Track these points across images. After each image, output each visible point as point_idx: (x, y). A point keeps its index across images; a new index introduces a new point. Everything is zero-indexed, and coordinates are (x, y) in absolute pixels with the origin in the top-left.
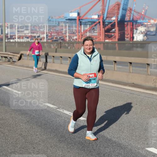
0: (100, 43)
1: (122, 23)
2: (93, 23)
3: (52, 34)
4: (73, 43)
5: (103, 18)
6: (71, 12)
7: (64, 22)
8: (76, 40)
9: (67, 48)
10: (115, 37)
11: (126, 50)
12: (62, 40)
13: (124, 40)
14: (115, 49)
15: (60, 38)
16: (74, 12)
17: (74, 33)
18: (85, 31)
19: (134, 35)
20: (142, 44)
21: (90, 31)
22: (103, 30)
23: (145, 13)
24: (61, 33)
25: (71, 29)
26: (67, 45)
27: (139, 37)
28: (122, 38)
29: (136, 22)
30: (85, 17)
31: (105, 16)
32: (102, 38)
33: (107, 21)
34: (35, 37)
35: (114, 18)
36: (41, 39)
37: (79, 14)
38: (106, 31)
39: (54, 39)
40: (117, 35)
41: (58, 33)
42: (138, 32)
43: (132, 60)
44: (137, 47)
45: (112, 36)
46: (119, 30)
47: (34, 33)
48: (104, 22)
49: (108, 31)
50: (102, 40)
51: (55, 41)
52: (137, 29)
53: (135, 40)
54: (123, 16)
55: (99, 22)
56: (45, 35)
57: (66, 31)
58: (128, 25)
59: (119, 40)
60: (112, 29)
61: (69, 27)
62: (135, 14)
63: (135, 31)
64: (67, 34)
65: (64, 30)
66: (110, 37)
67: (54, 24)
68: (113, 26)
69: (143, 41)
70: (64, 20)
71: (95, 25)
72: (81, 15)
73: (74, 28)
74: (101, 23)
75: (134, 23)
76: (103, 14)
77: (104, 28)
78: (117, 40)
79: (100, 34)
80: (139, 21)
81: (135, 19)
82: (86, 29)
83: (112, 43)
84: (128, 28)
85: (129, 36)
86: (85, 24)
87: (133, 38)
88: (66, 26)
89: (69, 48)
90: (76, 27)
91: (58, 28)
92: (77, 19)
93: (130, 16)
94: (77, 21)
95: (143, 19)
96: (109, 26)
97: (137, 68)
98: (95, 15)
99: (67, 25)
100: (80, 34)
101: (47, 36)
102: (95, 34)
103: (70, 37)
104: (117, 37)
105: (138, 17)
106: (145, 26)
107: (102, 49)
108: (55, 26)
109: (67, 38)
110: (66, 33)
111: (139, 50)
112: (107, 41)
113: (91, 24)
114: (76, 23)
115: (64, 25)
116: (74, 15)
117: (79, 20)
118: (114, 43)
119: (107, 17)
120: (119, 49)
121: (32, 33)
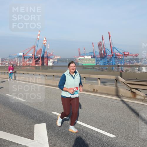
0: (33, 66)
1: (43, 58)
2: (30, 58)
3: (11, 63)
4: (21, 67)
5: (34, 56)
6: (20, 53)
7: (17, 57)
8: (22, 65)
9: (18, 69)
10: (40, 64)
11: (45, 69)
13: (44, 65)
14: (40, 69)
15: (15, 64)
16: (21, 53)
17: (21, 62)
18: (27, 61)
19: (48, 63)
20: (52, 67)
21: (28, 61)
22: (34, 61)
23: (53, 53)
24: (15, 62)
26: (18, 67)
27: (50, 64)
28: (43, 64)
29: (49, 57)
30: (26, 55)
31: (35, 55)
32: (34, 64)
33: (36, 56)
35: (39, 56)
36: (6, 65)
37: (23, 54)
38: (36, 61)
40: (41, 63)
41: (14, 62)
42: (50, 62)
43: (47, 74)
44: (50, 68)
45: (38, 63)
46: (42, 61)
48: (35, 57)
49: (37, 61)
50: (34, 65)
52: (49, 60)
53: (49, 65)
54: (43, 55)
55: (33, 57)
56: (8, 63)
57: (18, 61)
58: (45, 59)
59: (42, 65)
60: (38, 60)
61: (19, 59)
62: (49, 54)
63: (49, 61)
64: (18, 63)
66: (38, 64)
67: (12, 58)
68: (39, 59)
69: (52, 65)
70: (17, 56)
71: (31, 59)
72: (25, 54)
73: (21, 60)
74: (34, 58)
75: (48, 58)
76: (34, 53)
77: (35, 60)
78: (41, 65)
79: (33, 63)
80: (50, 57)
81: (48, 56)
82: (27, 60)
83: (39, 66)
84: (45, 60)
85: (46, 63)
86: (26, 58)
87: (48, 64)
88: (17, 59)
89: (19, 69)
90: (22, 59)
91: (14, 60)
92: (23, 56)
93: (46, 55)
94: (23, 57)
95: (52, 56)
96: (37, 59)
97: (49, 78)
98: (31, 54)
100: (24, 63)
102: (31, 62)
103: (19, 64)
104: (41, 64)
105: (50, 55)
106: (53, 59)
107: (34, 69)
109: (18, 64)
111: (51, 69)
112: (36, 65)
113: (29, 58)
114: (22, 58)
115: (17, 58)
116: (21, 54)
117: (24, 56)
118: (39, 67)
119: (36, 55)
120: (42, 69)
121: (1, 62)
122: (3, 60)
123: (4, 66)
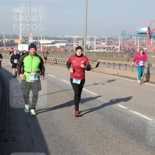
3: (125, 46)
6: (142, 27)
7: (136, 36)
8: (146, 51)
12: (133, 51)
15: (132, 49)
17: (144, 45)
24: (133, 45)
25: (142, 41)
30: (154, 31)
34: (110, 48)
36: (115, 50)
37: (149, 29)
39: (127, 50)
47: (109, 45)
51: (128, 51)
56: (119, 47)
61: (140, 40)
64: (138, 46)
65: (136, 42)
67: (127, 37)
70: (136, 34)
72: (151, 29)
86: (154, 37)
88: (137, 39)
90: (146, 40)
91: (130, 41)
92: (148, 33)
99: (139, 38)
100: (149, 46)
101: (120, 47)
103: (140, 48)
108: (128, 39)
109: (138, 49)
110: (137, 45)
115: (135, 38)
116: (145, 30)
121: (108, 44)
122: (111, 40)
123: (111, 51)
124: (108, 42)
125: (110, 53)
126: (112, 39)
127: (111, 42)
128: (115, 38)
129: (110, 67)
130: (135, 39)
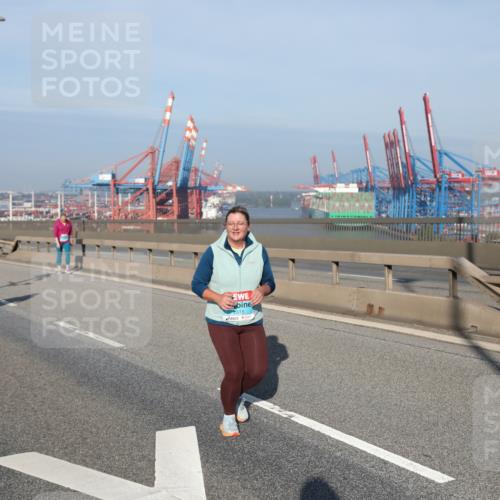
1: (183, 191)
2: (137, 190)
3: (71, 208)
5: (153, 183)
6: (101, 173)
7: (90, 189)
8: (110, 216)
10: (173, 213)
12: (87, 217)
13: (187, 217)
15: (84, 214)
16: (107, 172)
17: (106, 206)
18: (125, 204)
19: (203, 210)
21: (132, 203)
22: (153, 202)
24: (85, 205)
25: (102, 199)
27: (210, 212)
29: (205, 189)
30: (124, 181)
31: (157, 179)
32: (152, 214)
33: (160, 187)
34: (42, 213)
35: (170, 183)
36: (52, 217)
37: (114, 176)
38: (158, 204)
39: (74, 216)
40: (176, 209)
42: (209, 204)
43: (198, 248)
45: (168, 211)
46: (179, 202)
47: (40, 206)
48: (154, 190)
49: (161, 203)
50: (152, 218)
51: (76, 219)
52: (206, 201)
53: (204, 217)
54: (185, 180)
55: (147, 190)
56: (59, 210)
57: (94, 204)
58: (192, 194)
59: (179, 217)
60: (167, 200)
61: (98, 196)
62: (204, 178)
63: (204, 203)
64: (96, 208)
65: (90, 202)
66: (164, 213)
67: (74, 192)
68: (169, 195)
69: (217, 218)
70: (90, 186)
71: (141, 194)
72: (118, 177)
73: (107, 199)
74: (151, 191)
76: (153, 175)
77: (154, 198)
79: (148, 208)
80: (209, 188)
81: (203, 185)
82: (126, 199)
84: (193, 199)
85: (194, 211)
86: (125, 192)
87: (201, 214)
88: (93, 196)
90: (109, 196)
91: (80, 199)
92: (112, 183)
93: (196, 180)
94: (112, 187)
95: (216, 184)
96: (163, 195)
98: (141, 177)
99: (96, 193)
100: (116, 208)
101: (62, 211)
102: (141, 207)
103: (99, 213)
104: (176, 213)
105: (208, 181)
108: (75, 196)
109: (96, 214)
110: (93, 207)
112: (159, 218)
113: (135, 192)
114: (109, 190)
115: (90, 193)
116: (107, 178)
117: (115, 185)
119: (159, 182)
121: (36, 206)
122: (43, 198)
123: (44, 219)
124: (36, 202)
125: (41, 222)
126: (43, 195)
127: (43, 201)
128: (50, 194)
129: (41, 249)
130: (87, 195)
